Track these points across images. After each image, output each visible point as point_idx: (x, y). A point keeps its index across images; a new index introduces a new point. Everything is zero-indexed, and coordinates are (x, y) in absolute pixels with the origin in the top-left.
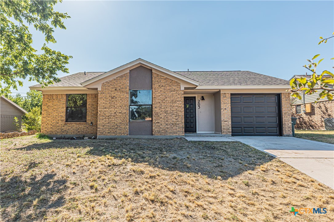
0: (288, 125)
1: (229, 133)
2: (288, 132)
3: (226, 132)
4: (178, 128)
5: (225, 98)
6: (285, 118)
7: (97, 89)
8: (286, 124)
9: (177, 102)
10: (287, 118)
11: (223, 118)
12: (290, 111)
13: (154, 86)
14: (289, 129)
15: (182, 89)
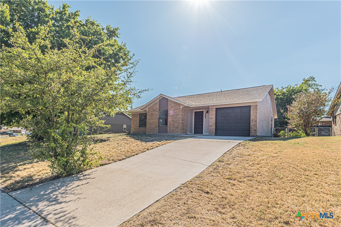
1: (213, 133)
2: (254, 134)
3: (211, 133)
5: (212, 111)
7: (146, 111)
8: (253, 128)
10: (254, 124)
11: (210, 124)
12: (256, 118)
13: (169, 107)
14: (255, 131)
15: (181, 108)
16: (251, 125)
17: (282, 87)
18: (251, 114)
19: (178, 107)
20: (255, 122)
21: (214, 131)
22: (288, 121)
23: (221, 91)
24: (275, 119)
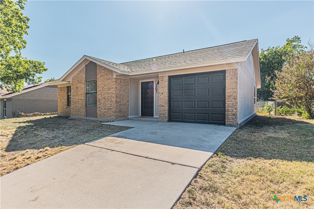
0: (233, 112)
1: (165, 118)
2: (232, 121)
3: (163, 117)
4: (111, 112)
5: (162, 82)
6: (229, 103)
7: (70, 82)
8: (230, 111)
9: (112, 89)
10: (232, 103)
11: (160, 103)
12: (236, 92)
13: (98, 76)
14: (234, 117)
15: (115, 77)
16: (226, 105)
17: (263, 49)
18: (227, 85)
19: (110, 76)
20: (233, 100)
21: (167, 115)
22: (273, 91)
23: (184, 52)
24: (258, 89)
